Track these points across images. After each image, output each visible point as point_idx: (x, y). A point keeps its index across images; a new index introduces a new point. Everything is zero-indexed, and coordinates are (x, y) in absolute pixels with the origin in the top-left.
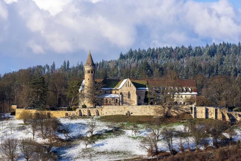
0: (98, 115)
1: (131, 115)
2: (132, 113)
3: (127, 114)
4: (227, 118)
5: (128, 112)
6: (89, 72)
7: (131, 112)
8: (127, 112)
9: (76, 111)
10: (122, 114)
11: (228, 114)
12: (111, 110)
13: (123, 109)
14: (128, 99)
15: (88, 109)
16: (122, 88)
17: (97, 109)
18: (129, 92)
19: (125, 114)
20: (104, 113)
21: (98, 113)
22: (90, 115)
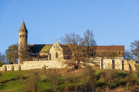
0: (20, 69)
2: (47, 67)
3: (43, 68)
4: (134, 69)
5: (45, 66)
7: (46, 65)
8: (43, 66)
9: (3, 67)
10: (39, 68)
11: (135, 66)
12: (30, 65)
13: (40, 64)
14: (56, 59)
15: (12, 65)
16: (51, 49)
17: (20, 65)
18: (57, 52)
19: (41, 68)
20: (25, 67)
21: (20, 68)
22: (13, 70)
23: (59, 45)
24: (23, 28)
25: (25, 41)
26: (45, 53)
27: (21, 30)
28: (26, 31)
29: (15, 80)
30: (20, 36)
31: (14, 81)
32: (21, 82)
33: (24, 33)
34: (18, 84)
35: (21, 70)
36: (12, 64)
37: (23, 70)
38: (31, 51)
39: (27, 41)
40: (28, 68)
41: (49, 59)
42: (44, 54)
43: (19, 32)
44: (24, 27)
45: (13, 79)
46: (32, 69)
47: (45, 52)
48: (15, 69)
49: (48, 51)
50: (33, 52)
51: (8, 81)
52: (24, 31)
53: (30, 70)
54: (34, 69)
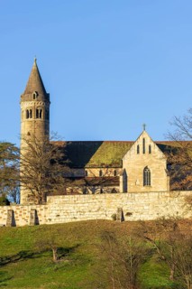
0: (37, 223)
1: (127, 218)
2: (129, 214)
3: (114, 217)
5: (120, 210)
6: (29, 114)
7: (126, 210)
8: (115, 211)
10: (103, 217)
12: (71, 208)
13: (105, 204)
14: (143, 189)
15: (9, 208)
16: (127, 156)
17: (34, 207)
18: (146, 168)
19: (109, 218)
20: (53, 216)
21: (37, 218)
22: (14, 224)
23: (152, 144)
24: (35, 87)
25: (42, 129)
26: (104, 171)
27: (28, 92)
28: (46, 98)
29: (31, 256)
30: (25, 113)
31: (30, 260)
32: (54, 263)
33: (40, 104)
34: (47, 270)
35: (41, 223)
36: (8, 203)
37: (48, 223)
38: (67, 161)
39: (48, 129)
40: (65, 219)
41: (120, 188)
42: (101, 172)
43: (24, 98)
44: (38, 83)
45: (24, 253)
46: (78, 220)
47: (102, 166)
48: (20, 223)
49: (118, 164)
50: (71, 166)
51: (10, 260)
52: (41, 95)
53: (69, 223)
54: (84, 223)
